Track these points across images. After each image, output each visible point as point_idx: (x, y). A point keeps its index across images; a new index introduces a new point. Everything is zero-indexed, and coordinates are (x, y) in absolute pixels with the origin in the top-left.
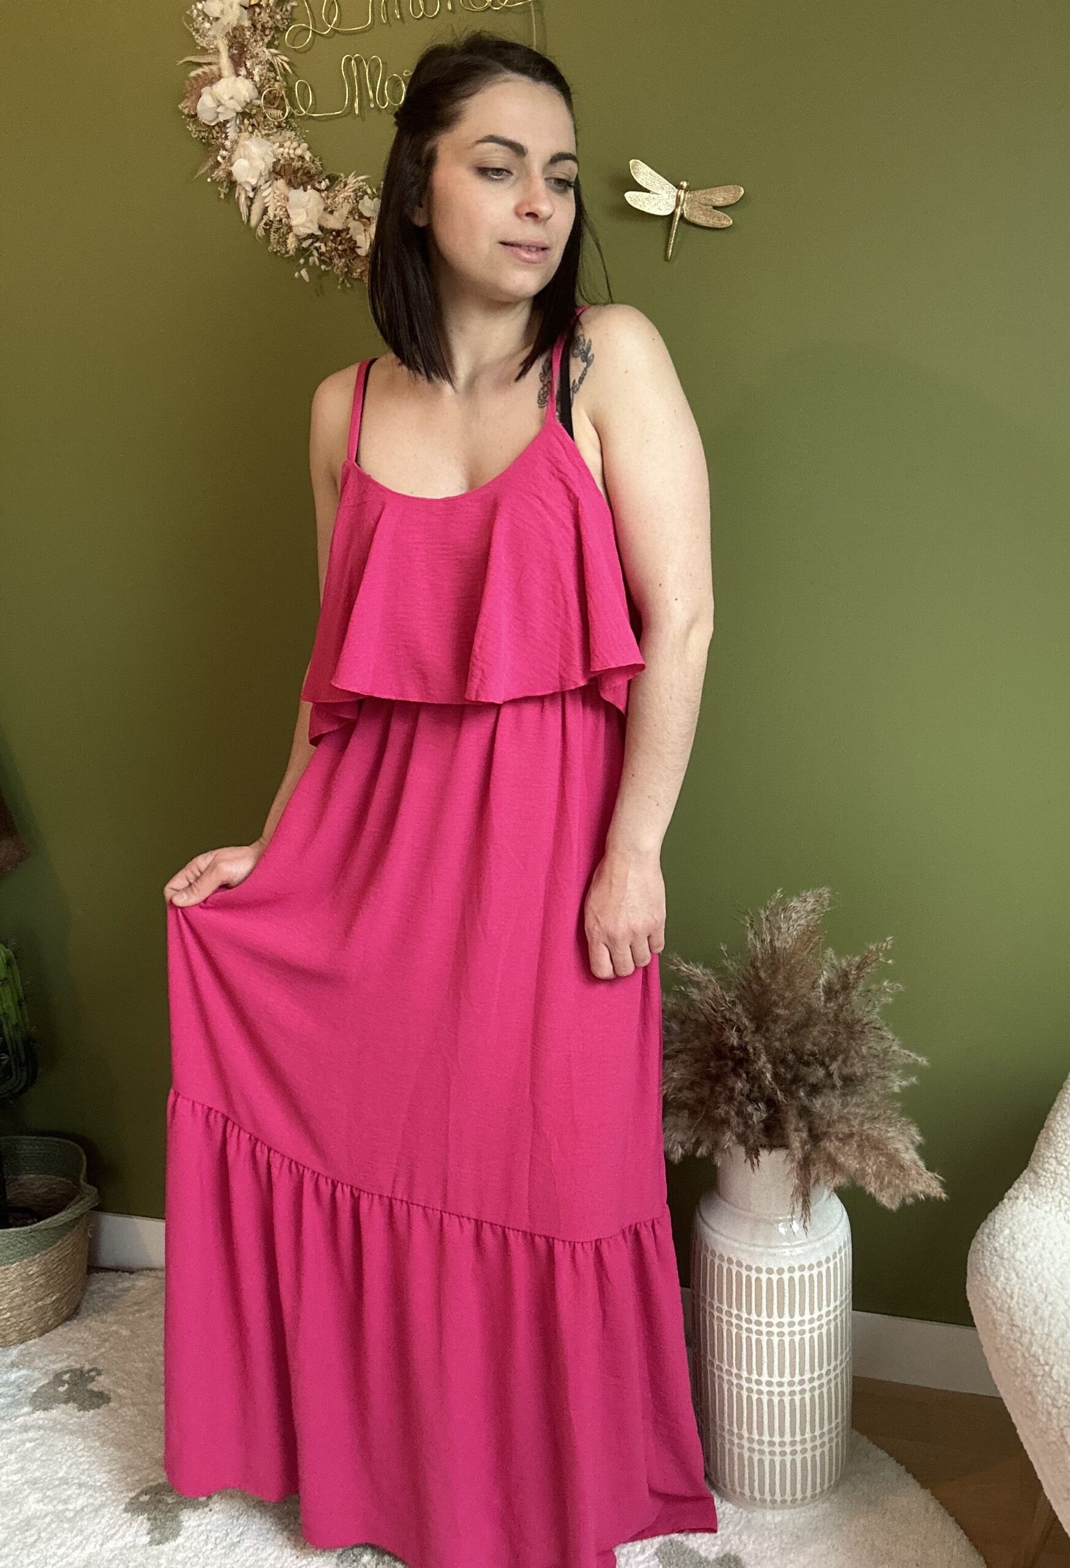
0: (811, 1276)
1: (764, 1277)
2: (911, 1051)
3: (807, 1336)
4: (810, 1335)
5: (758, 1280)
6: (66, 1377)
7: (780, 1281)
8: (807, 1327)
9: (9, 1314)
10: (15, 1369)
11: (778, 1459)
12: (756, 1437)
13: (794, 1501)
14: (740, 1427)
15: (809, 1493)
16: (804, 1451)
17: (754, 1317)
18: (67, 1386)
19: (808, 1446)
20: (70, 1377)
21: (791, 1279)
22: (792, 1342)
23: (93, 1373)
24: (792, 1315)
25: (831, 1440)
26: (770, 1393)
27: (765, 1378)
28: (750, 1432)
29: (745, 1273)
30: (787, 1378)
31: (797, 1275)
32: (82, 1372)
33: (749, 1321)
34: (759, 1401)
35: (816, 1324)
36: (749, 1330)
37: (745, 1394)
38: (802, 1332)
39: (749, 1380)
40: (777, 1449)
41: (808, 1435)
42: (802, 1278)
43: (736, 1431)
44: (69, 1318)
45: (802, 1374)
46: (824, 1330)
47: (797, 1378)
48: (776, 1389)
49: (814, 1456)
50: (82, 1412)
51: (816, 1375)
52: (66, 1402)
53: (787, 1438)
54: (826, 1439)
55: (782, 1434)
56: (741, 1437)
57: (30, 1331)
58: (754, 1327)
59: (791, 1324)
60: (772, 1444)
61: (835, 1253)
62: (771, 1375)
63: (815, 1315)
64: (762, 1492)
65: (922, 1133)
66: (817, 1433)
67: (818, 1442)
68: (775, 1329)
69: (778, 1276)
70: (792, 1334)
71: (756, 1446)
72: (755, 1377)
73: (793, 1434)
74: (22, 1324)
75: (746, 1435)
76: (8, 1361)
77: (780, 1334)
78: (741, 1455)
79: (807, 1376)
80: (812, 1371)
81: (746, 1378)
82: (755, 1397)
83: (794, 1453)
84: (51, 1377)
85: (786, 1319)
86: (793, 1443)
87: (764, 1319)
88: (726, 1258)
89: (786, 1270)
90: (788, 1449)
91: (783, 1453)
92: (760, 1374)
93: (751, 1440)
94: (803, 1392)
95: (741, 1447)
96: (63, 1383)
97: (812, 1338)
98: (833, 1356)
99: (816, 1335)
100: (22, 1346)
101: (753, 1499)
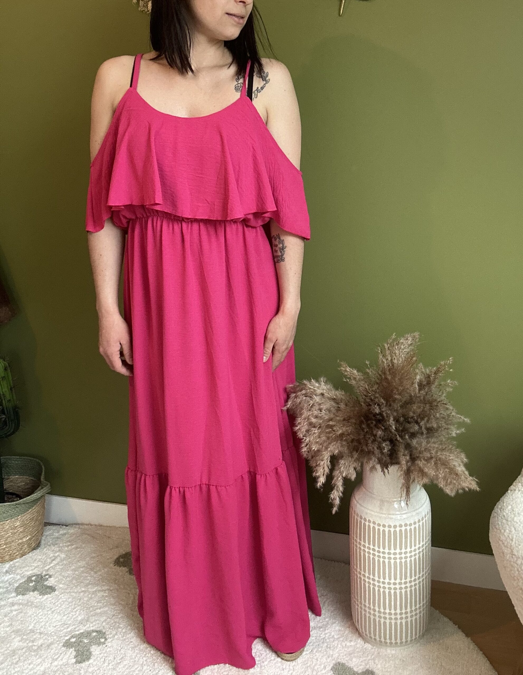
0: (411, 529)
1: (387, 529)
2: (461, 416)
3: (408, 560)
4: (410, 559)
5: (384, 531)
6: (33, 578)
7: (395, 532)
8: (408, 555)
9: (5, 546)
10: (8, 574)
11: (393, 622)
12: (382, 610)
13: (401, 643)
14: (374, 605)
15: (409, 639)
16: (407, 618)
17: (381, 550)
18: (34, 583)
19: (409, 615)
20: (36, 579)
21: (401, 531)
22: (401, 563)
23: (47, 577)
24: (401, 549)
25: (420, 612)
26: (390, 588)
27: (387, 580)
28: (379, 607)
29: (377, 527)
30: (398, 581)
31: (403, 528)
32: (42, 576)
33: (379, 552)
34: (384, 592)
35: (413, 553)
36: (379, 556)
37: (377, 589)
38: (406, 558)
39: (379, 582)
40: (393, 617)
41: (409, 610)
42: (406, 530)
43: (372, 607)
44: (34, 549)
45: (406, 579)
46: (417, 557)
47: (403, 581)
48: (392, 586)
49: (412, 620)
50: (41, 596)
51: (413, 579)
52: (33, 591)
53: (398, 611)
54: (418, 612)
55: (395, 609)
56: (374, 610)
57: (15, 555)
58: (382, 555)
59: (400, 553)
60: (390, 614)
61: (423, 517)
62: (390, 579)
63: (413, 549)
64: (385, 639)
65: (467, 457)
66: (413, 608)
67: (414, 613)
68: (392, 556)
69: (394, 529)
70: (401, 558)
71: (382, 615)
72: (382, 580)
73: (401, 609)
74: (11, 552)
75: (377, 609)
76: (4, 570)
77: (395, 559)
78: (375, 620)
79: (408, 580)
80: (411, 577)
81: (377, 581)
82: (382, 590)
83: (401, 618)
84: (26, 578)
85: (398, 551)
86: (401, 614)
87: (387, 551)
88: (367, 520)
89: (398, 526)
90: (399, 617)
91: (396, 619)
92: (384, 578)
93: (379, 612)
94: (406, 588)
95: (374, 615)
96: (32, 581)
97: (411, 561)
98: (421, 570)
99: (413, 559)
100: (11, 563)
101: (381, 642)
